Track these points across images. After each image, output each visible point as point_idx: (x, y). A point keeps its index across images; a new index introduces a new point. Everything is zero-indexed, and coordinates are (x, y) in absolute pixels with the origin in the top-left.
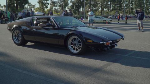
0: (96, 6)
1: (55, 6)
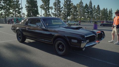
0: (77, 16)
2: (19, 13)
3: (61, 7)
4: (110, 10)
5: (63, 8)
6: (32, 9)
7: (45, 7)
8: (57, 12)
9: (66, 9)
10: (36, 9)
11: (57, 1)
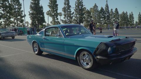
4: (131, 14)
5: (74, 14)
6: (37, 16)
7: (52, 13)
10: (41, 16)
11: (66, 6)
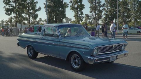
0: (130, 17)
1: (90, 19)
2: (36, 16)
3: (102, 4)
5: (105, 6)
6: (55, 9)
7: (75, 5)
8: (95, 12)
9: (110, 8)
10: (60, 9)
